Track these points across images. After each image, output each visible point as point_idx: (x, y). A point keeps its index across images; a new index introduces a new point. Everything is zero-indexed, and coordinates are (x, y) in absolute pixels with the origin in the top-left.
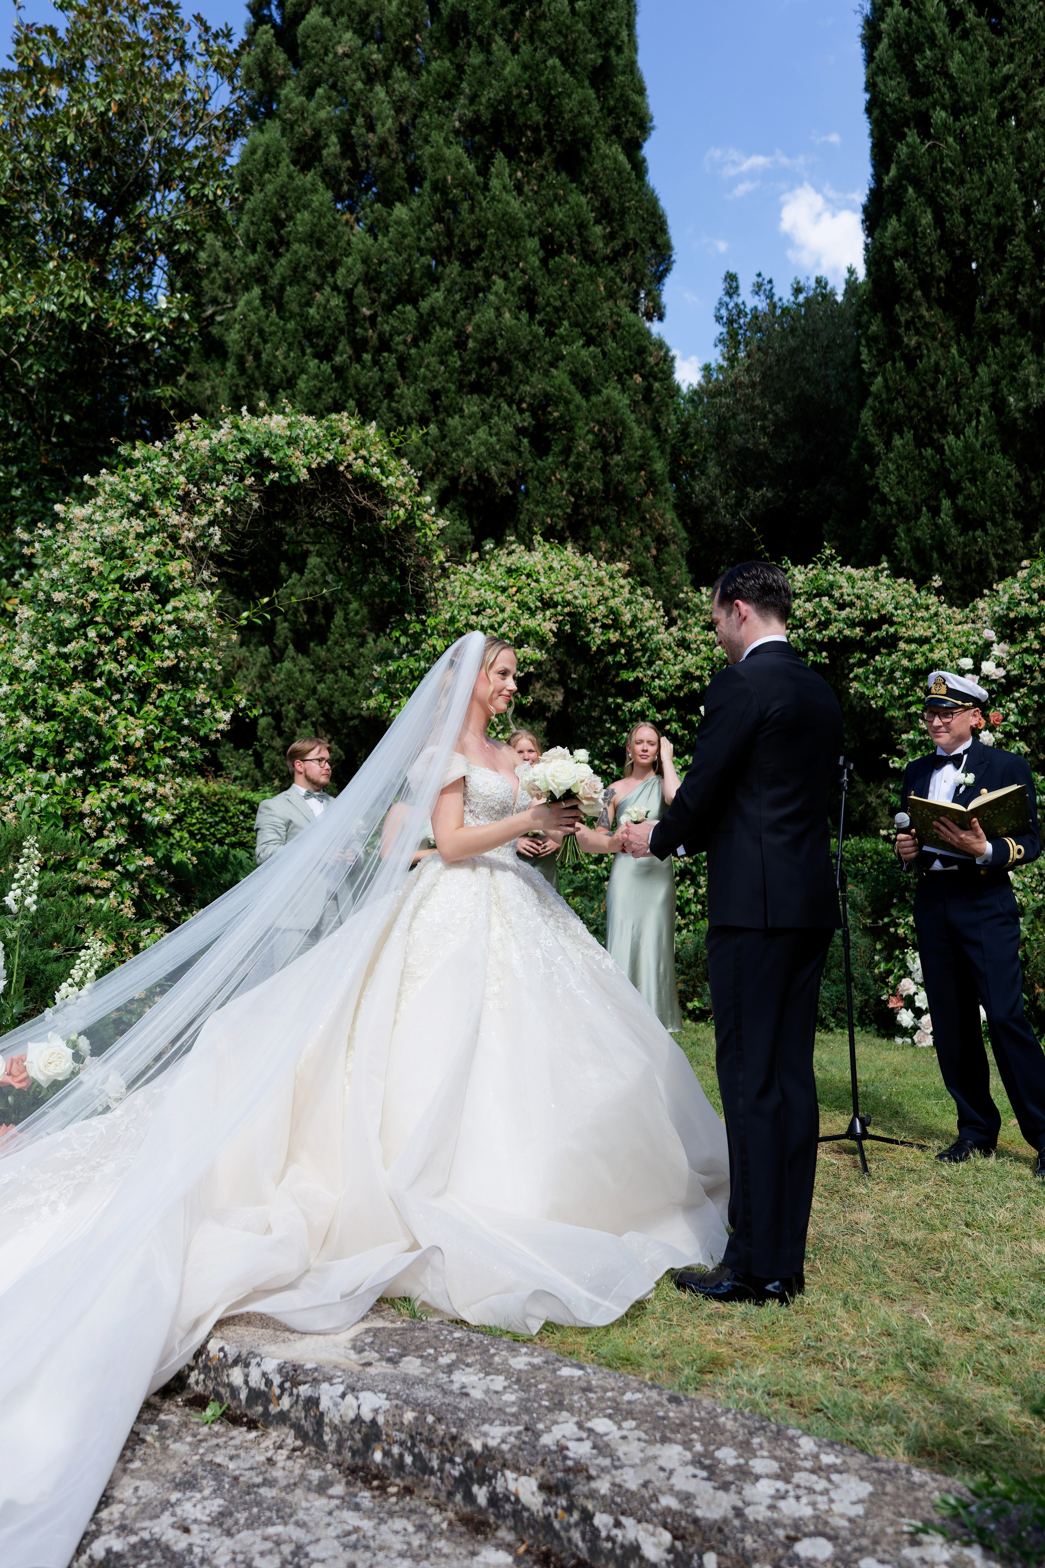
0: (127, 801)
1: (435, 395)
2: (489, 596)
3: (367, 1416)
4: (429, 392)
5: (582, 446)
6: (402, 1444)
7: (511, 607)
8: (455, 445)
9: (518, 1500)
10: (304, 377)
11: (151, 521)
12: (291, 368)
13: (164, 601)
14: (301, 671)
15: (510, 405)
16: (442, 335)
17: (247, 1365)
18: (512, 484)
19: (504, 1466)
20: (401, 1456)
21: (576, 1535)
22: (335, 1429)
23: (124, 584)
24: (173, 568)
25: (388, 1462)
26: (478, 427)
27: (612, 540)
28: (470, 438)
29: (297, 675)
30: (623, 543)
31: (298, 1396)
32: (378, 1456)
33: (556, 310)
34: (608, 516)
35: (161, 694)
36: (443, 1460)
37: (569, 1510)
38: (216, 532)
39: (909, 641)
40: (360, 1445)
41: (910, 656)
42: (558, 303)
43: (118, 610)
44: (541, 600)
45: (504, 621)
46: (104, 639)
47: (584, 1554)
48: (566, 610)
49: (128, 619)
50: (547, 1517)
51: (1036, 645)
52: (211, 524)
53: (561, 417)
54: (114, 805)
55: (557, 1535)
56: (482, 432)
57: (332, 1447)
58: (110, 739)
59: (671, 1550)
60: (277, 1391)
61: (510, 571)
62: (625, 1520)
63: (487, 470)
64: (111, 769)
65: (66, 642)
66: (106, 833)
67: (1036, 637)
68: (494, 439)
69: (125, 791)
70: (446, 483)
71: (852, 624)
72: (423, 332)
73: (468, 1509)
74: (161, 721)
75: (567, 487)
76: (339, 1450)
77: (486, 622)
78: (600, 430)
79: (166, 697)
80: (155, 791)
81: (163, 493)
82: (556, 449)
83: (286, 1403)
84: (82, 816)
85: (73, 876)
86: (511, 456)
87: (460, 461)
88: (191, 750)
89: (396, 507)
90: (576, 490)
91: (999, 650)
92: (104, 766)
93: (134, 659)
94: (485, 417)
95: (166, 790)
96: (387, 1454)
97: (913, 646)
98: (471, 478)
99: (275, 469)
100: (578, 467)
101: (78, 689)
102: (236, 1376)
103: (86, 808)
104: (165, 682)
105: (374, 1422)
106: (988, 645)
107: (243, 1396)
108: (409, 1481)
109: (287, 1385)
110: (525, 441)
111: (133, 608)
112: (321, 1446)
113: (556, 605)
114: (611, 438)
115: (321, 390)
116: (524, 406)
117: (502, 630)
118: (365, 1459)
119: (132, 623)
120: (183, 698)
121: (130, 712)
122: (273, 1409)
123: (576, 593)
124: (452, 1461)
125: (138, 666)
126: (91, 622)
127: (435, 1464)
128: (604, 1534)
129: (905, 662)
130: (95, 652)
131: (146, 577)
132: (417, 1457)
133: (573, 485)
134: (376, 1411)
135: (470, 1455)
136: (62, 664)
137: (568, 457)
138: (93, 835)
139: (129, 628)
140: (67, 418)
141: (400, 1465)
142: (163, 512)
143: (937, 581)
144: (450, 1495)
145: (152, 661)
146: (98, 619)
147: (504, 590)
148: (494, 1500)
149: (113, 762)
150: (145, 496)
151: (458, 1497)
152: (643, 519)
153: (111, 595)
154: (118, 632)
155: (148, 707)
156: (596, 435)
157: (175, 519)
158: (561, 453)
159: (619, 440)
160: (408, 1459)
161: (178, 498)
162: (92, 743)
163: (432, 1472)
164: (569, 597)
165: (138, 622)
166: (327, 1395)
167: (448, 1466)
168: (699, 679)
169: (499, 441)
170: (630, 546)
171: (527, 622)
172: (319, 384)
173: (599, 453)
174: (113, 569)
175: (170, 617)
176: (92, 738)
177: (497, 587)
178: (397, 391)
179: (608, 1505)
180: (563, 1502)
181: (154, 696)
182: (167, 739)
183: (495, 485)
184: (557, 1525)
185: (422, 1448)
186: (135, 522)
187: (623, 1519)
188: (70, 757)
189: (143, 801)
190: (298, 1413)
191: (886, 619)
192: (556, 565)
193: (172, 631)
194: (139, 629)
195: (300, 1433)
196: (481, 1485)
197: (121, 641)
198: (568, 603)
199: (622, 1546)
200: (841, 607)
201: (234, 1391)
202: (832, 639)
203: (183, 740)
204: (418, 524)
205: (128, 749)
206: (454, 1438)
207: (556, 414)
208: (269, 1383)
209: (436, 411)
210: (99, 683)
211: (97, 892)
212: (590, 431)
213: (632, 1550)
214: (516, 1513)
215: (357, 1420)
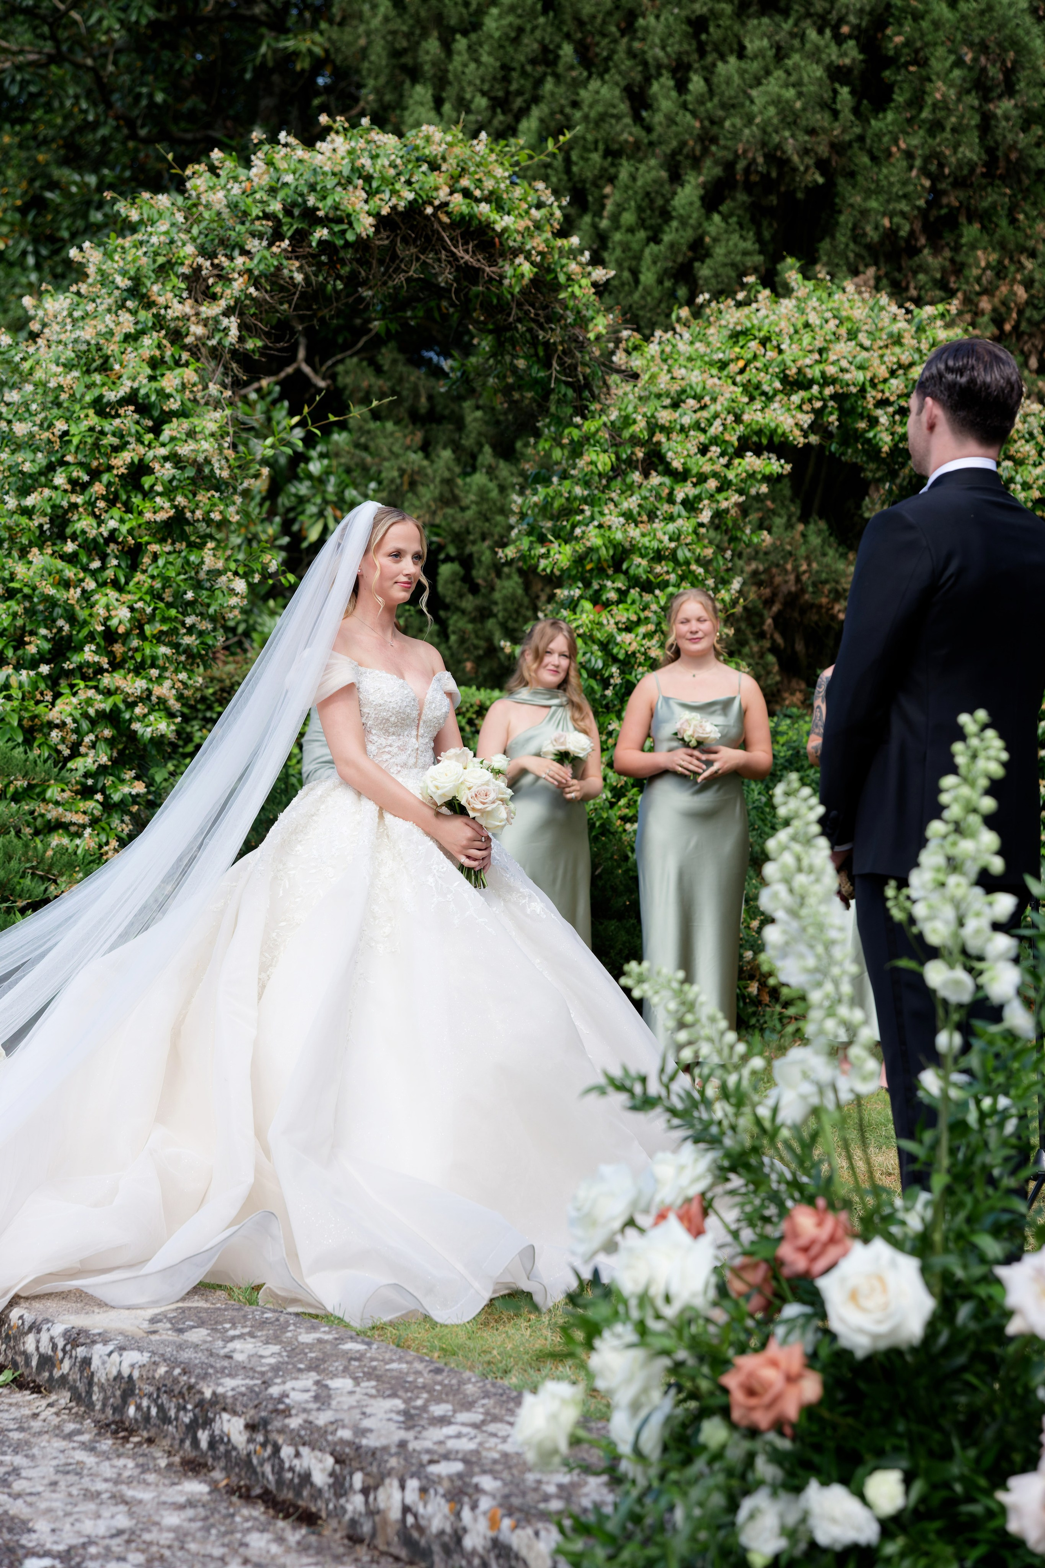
0: (106, 705)
2: (695, 377)
3: (126, 1372)
4: (689, 21)
5: (939, 90)
6: (150, 1396)
7: (730, 392)
8: (729, 107)
9: (229, 1440)
10: (494, 11)
11: (145, 316)
13: (156, 430)
14: (502, 489)
15: (821, 32)
17: (39, 1331)
18: (822, 165)
19: (223, 1409)
20: (149, 1408)
21: (268, 1468)
22: (102, 1388)
23: (101, 408)
24: (170, 381)
25: (139, 1416)
26: (768, 73)
27: (1002, 246)
28: (754, 93)
29: (494, 494)
30: (1022, 249)
31: (76, 1358)
32: (131, 1411)
34: (994, 206)
35: (155, 557)
36: (179, 1409)
37: (264, 1445)
38: (232, 324)
40: (119, 1401)
43: (96, 445)
44: (785, 380)
45: (716, 416)
46: (77, 486)
47: (272, 1487)
48: (829, 391)
49: (108, 456)
50: (249, 1454)
52: (227, 313)
53: (907, 43)
54: (91, 712)
55: (255, 1471)
56: (773, 85)
57: (98, 1407)
58: (85, 623)
59: (332, 1474)
60: (60, 1354)
61: (736, 336)
62: (305, 1451)
63: (779, 146)
64: (88, 664)
65: (24, 492)
66: (83, 750)
68: (791, 93)
69: (108, 693)
70: (718, 171)
73: (193, 1454)
74: (157, 596)
75: (918, 163)
76: (103, 1410)
77: (687, 420)
78: (975, 60)
79: (161, 562)
80: (150, 692)
81: (163, 270)
82: (899, 98)
83: (66, 1365)
84: (51, 725)
85: (41, 808)
86: (820, 119)
87: (735, 135)
88: (201, 634)
89: (520, 259)
90: (933, 167)
92: (77, 659)
93: (116, 512)
94: (780, 54)
95: (164, 690)
96: (138, 1408)
98: (754, 160)
99: (325, 222)
100: (935, 127)
101: (39, 558)
102: (29, 1343)
103: (54, 715)
104: (162, 541)
105: (130, 1377)
107: (34, 1363)
108: (153, 1432)
109: (69, 1348)
110: (845, 91)
111: (115, 441)
112: (90, 1406)
113: (811, 383)
114: (994, 72)
115: (520, 30)
116: (845, 29)
117: (712, 431)
118: (122, 1415)
119: (113, 462)
120: (187, 562)
121: (115, 584)
122: (57, 1374)
123: (844, 364)
124: (184, 1408)
125: (122, 521)
126: (63, 463)
127: (173, 1413)
128: (287, 1465)
130: (65, 504)
131: (131, 398)
132: (161, 1408)
133: (927, 160)
134: (132, 1366)
135: (201, 1402)
136: (24, 521)
137: (921, 109)
138: (67, 752)
139: (110, 468)
140: (159, 97)
141: (147, 1418)
142: (161, 300)
144: (182, 1441)
145: (141, 513)
146: (69, 458)
147: (723, 365)
148: (212, 1444)
149: (89, 654)
150: (137, 280)
151: (188, 1443)
153: (85, 425)
154: (95, 474)
155: (139, 577)
156: (971, 69)
157: (178, 309)
158: (910, 104)
159: (1009, 74)
160: (154, 1411)
161: (185, 277)
162: (61, 629)
163: (170, 1422)
164: (831, 370)
165: (122, 461)
166: (98, 1351)
167: (182, 1413)
169: (800, 95)
171: (754, 415)
172: (518, 22)
173: (973, 100)
174: (88, 387)
175: (163, 451)
176: (61, 622)
177: (711, 364)
178: (641, 21)
179: (293, 1437)
180: (260, 1438)
181: (146, 560)
182: (164, 620)
183: (795, 170)
184: (255, 1461)
185: (164, 1398)
186: (126, 318)
187: (302, 1449)
188: (32, 649)
189: (131, 706)
190: (74, 1376)
192: (814, 319)
193: (167, 471)
194: (123, 470)
195: (76, 1397)
196: (204, 1429)
197: (98, 488)
198: (834, 381)
199: (299, 1475)
201: (27, 1357)
203: (189, 621)
204: (562, 279)
205: (110, 636)
206: (190, 1387)
207: (899, 39)
208: (54, 1347)
209: (702, 52)
210: (70, 547)
211: (73, 829)
212: (959, 63)
213: (306, 1478)
214: (227, 1453)
215: (119, 1377)
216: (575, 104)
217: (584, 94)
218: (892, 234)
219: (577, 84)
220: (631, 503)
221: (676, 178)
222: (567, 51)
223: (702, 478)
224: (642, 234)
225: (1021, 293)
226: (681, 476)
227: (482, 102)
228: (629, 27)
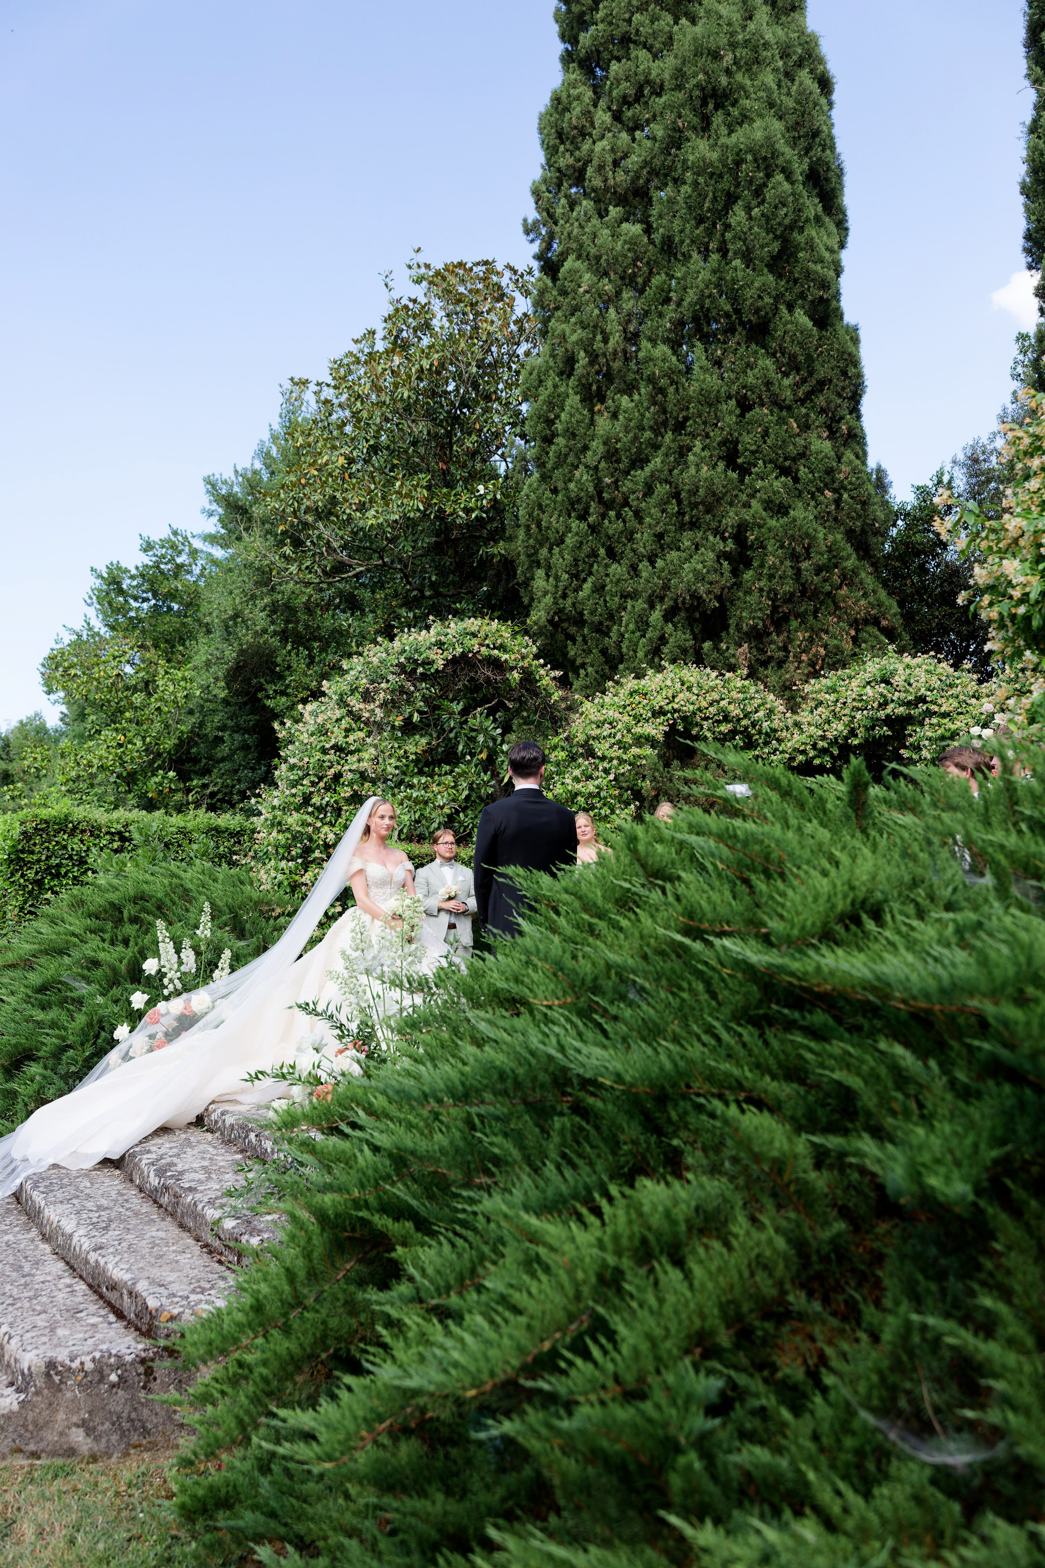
1: (660, 536)
2: (611, 714)
4: (656, 535)
5: (772, 560)
7: (627, 719)
8: (673, 573)
11: (344, 711)
12: (562, 529)
13: (345, 759)
15: (715, 536)
16: (662, 490)
18: (719, 598)
23: (324, 751)
24: (353, 738)
26: (691, 557)
28: (684, 567)
33: (753, 452)
34: (806, 611)
38: (380, 711)
42: (754, 448)
43: (321, 767)
44: (654, 712)
45: (619, 731)
48: (676, 715)
49: (326, 771)
52: (378, 707)
53: (757, 539)
56: (693, 563)
58: (316, 841)
61: (632, 694)
63: (696, 591)
65: (292, 787)
68: (701, 566)
70: (671, 603)
71: (900, 704)
72: (649, 490)
75: (765, 593)
77: (605, 734)
78: (790, 544)
81: (353, 691)
82: (755, 564)
86: (713, 577)
87: (676, 587)
90: (772, 595)
91: (997, 717)
93: (329, 794)
94: (697, 548)
98: (686, 597)
99: (422, 665)
100: (771, 577)
110: (726, 563)
111: (329, 764)
113: (667, 712)
114: (800, 549)
115: (581, 543)
116: (727, 535)
117: (617, 738)
119: (328, 773)
123: (684, 703)
125: (331, 797)
131: (336, 746)
133: (769, 593)
137: (764, 569)
139: (326, 776)
142: (352, 703)
145: (339, 794)
146: (310, 773)
147: (625, 707)
149: (317, 854)
150: (342, 696)
152: (837, 607)
153: (317, 758)
154: (321, 779)
156: (788, 549)
157: (358, 707)
158: (759, 566)
159: (807, 550)
161: (362, 693)
164: (677, 706)
165: (332, 772)
168: (803, 752)
169: (705, 567)
170: (827, 632)
171: (638, 729)
173: (789, 563)
174: (319, 742)
175: (348, 768)
177: (619, 707)
183: (705, 601)
186: (337, 712)
191: (922, 699)
194: (332, 776)
197: (322, 785)
198: (679, 711)
202: (890, 716)
207: (753, 537)
209: (662, 547)
210: (310, 809)
212: (782, 547)
216: (607, 575)
217: (611, 571)
218: (754, 627)
219: (607, 566)
220: (577, 773)
221: (652, 607)
222: (602, 552)
223: (611, 759)
224: (638, 634)
225: (822, 651)
226: (603, 758)
227: (566, 576)
228: (631, 539)
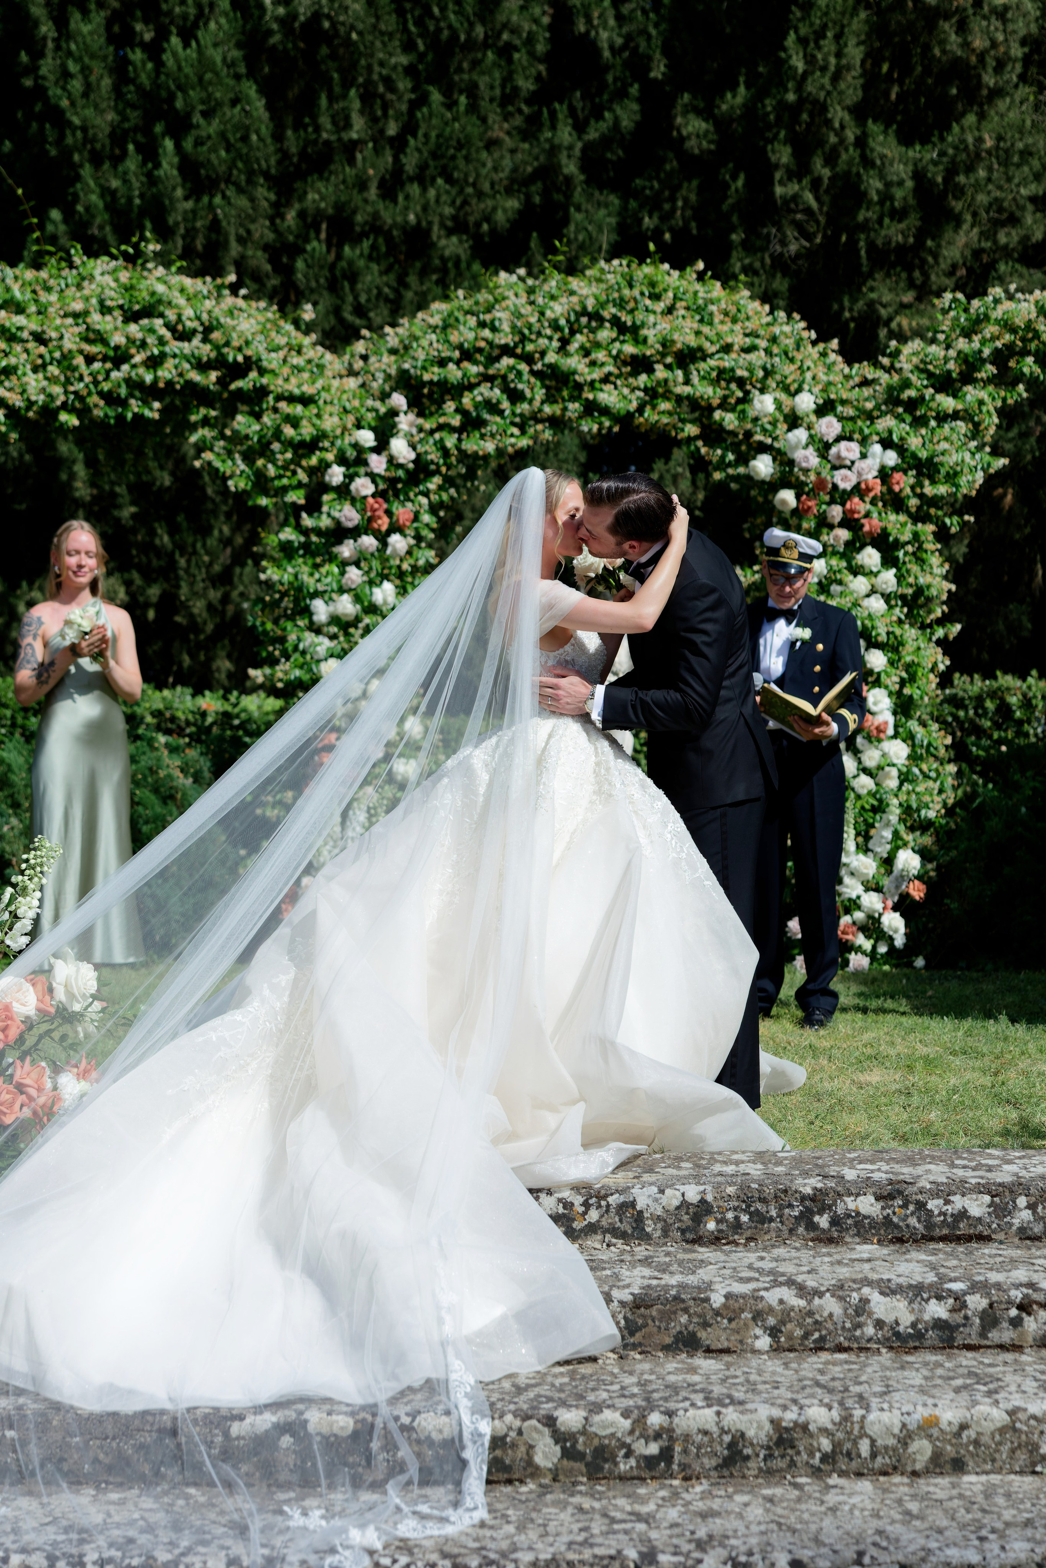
3: (694, 1199)
6: (737, 1209)
9: (858, 1213)
19: (840, 1195)
20: (737, 1218)
21: (913, 1221)
22: (658, 1219)
25: (723, 1227)
31: (608, 1206)
32: (712, 1225)
36: (781, 1208)
37: (905, 1206)
39: (291, 399)
40: (690, 1223)
41: (295, 422)
47: (922, 1231)
50: (887, 1218)
51: (456, 421)
55: (897, 1226)
57: (657, 1234)
59: (991, 1205)
60: (581, 1207)
62: (953, 1198)
67: (457, 410)
71: (202, 366)
73: (812, 1234)
76: (666, 1234)
91: (406, 422)
97: (299, 409)
106: (393, 413)
108: (748, 1233)
109: (593, 1201)
112: (644, 1237)
118: (696, 1233)
122: (577, 1223)
124: (789, 1207)
127: (774, 1213)
128: (936, 1212)
129: (289, 431)
132: (755, 1214)
134: (703, 1192)
135: (803, 1198)
141: (737, 1225)
143: (308, 313)
144: (793, 1230)
148: (835, 1221)
151: (802, 1229)
160: (745, 1218)
163: (771, 1220)
166: (643, 1195)
167: (787, 1211)
179: (936, 1194)
180: (899, 1202)
184: (896, 1219)
185: (759, 1206)
187: (951, 1198)
190: (611, 1220)
191: (250, 364)
196: (821, 1215)
199: (952, 1215)
200: (185, 336)
202: (170, 383)
206: (785, 1191)
213: (963, 1214)
214: (856, 1224)
215: (684, 1204)
